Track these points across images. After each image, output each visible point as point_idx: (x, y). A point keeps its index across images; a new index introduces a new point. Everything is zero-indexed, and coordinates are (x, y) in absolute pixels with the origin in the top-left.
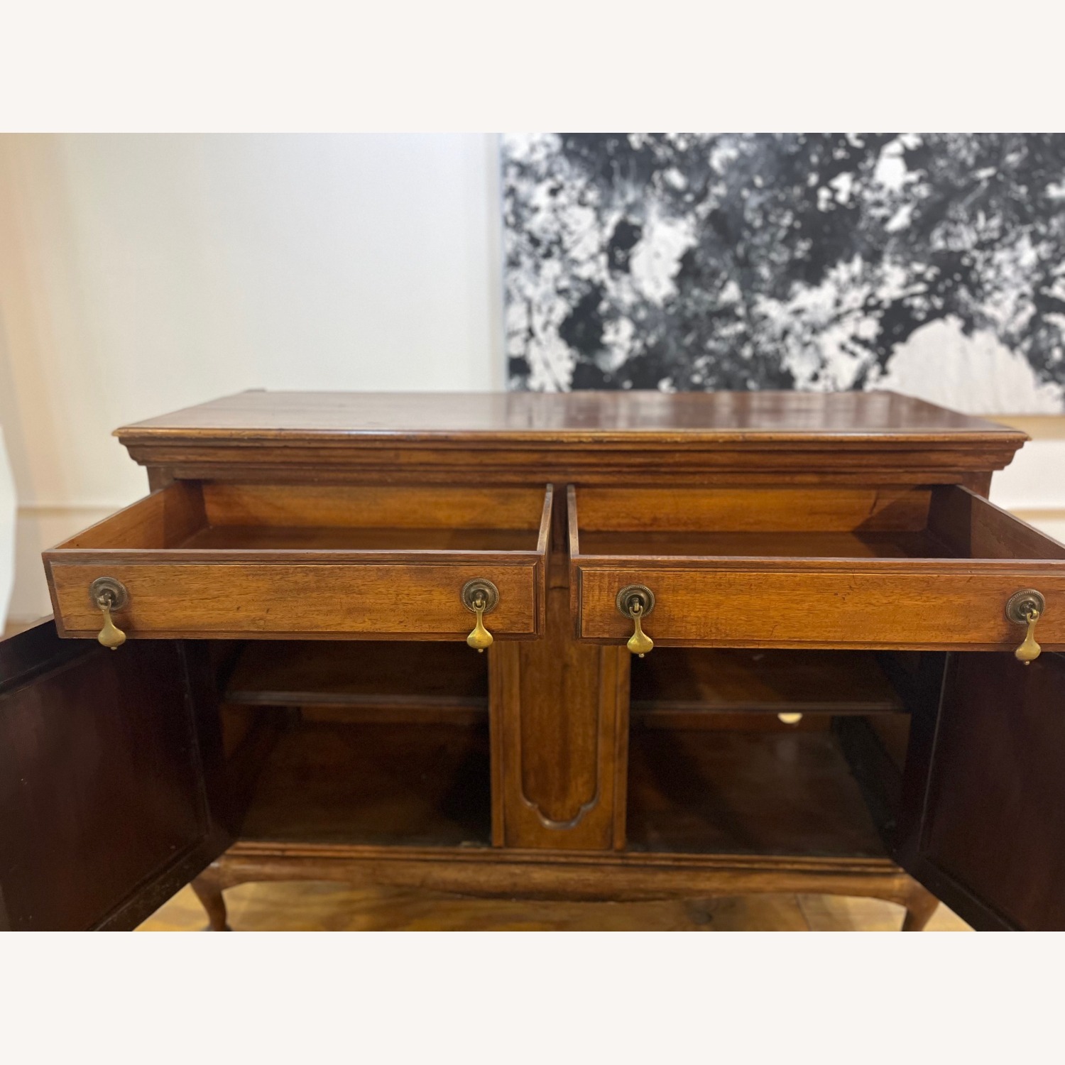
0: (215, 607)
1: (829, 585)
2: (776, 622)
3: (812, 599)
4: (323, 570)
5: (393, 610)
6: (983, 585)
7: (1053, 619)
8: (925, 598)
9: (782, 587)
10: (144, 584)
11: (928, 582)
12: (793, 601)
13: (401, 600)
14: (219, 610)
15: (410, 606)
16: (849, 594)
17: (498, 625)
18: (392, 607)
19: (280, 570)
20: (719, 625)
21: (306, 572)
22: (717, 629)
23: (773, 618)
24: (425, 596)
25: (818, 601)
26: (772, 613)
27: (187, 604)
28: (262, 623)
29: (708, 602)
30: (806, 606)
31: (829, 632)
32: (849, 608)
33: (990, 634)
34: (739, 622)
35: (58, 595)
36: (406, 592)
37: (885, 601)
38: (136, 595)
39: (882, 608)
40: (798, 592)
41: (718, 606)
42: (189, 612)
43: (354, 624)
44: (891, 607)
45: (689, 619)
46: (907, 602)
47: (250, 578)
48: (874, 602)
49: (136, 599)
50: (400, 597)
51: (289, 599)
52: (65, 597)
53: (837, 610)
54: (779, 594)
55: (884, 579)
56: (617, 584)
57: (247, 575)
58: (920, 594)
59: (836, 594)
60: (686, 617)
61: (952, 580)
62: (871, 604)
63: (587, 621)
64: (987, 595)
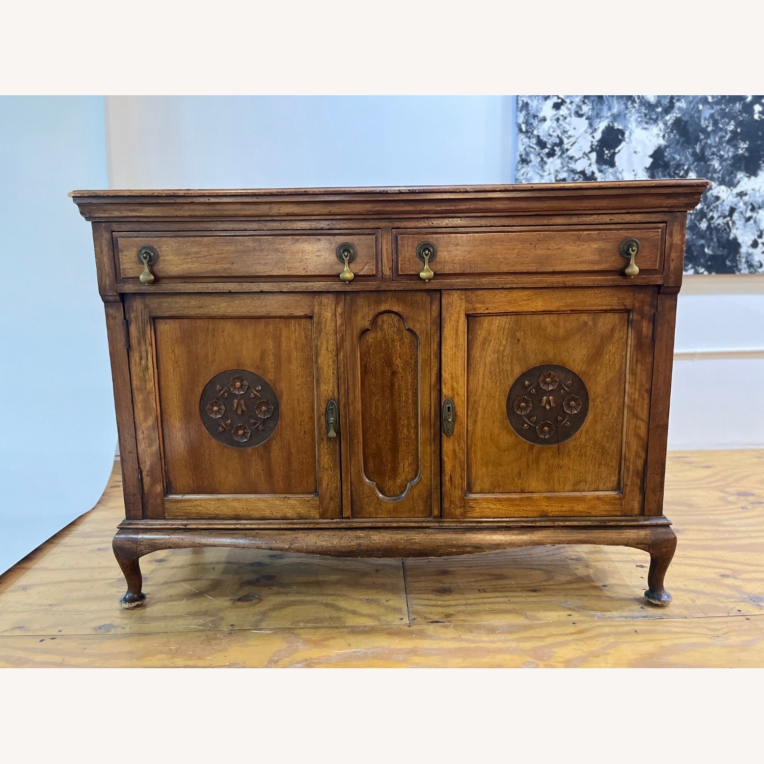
0: (204, 262)
1: (527, 240)
2: (500, 262)
3: (519, 247)
6: (606, 236)
7: (645, 254)
8: (577, 245)
9: (503, 241)
10: (167, 249)
11: (578, 236)
12: (509, 249)
14: (207, 264)
16: (538, 244)
17: (356, 271)
18: (299, 259)
21: (254, 241)
22: (470, 267)
23: (499, 259)
24: (317, 253)
25: (522, 249)
26: (498, 256)
27: (189, 260)
28: (229, 271)
30: (516, 251)
31: (529, 267)
32: (539, 252)
33: (614, 265)
34: (481, 262)
35: (120, 256)
37: (557, 248)
38: (162, 256)
39: (556, 251)
41: (470, 253)
42: (190, 266)
43: (279, 271)
44: (560, 251)
45: (455, 262)
46: (568, 247)
48: (551, 248)
49: (162, 258)
50: (304, 254)
51: (244, 256)
52: (124, 257)
53: (532, 253)
54: (502, 245)
55: (555, 235)
56: (416, 242)
57: (223, 243)
58: (575, 243)
59: (531, 244)
60: (454, 260)
61: (590, 234)
62: (550, 249)
63: (401, 265)
64: (609, 242)
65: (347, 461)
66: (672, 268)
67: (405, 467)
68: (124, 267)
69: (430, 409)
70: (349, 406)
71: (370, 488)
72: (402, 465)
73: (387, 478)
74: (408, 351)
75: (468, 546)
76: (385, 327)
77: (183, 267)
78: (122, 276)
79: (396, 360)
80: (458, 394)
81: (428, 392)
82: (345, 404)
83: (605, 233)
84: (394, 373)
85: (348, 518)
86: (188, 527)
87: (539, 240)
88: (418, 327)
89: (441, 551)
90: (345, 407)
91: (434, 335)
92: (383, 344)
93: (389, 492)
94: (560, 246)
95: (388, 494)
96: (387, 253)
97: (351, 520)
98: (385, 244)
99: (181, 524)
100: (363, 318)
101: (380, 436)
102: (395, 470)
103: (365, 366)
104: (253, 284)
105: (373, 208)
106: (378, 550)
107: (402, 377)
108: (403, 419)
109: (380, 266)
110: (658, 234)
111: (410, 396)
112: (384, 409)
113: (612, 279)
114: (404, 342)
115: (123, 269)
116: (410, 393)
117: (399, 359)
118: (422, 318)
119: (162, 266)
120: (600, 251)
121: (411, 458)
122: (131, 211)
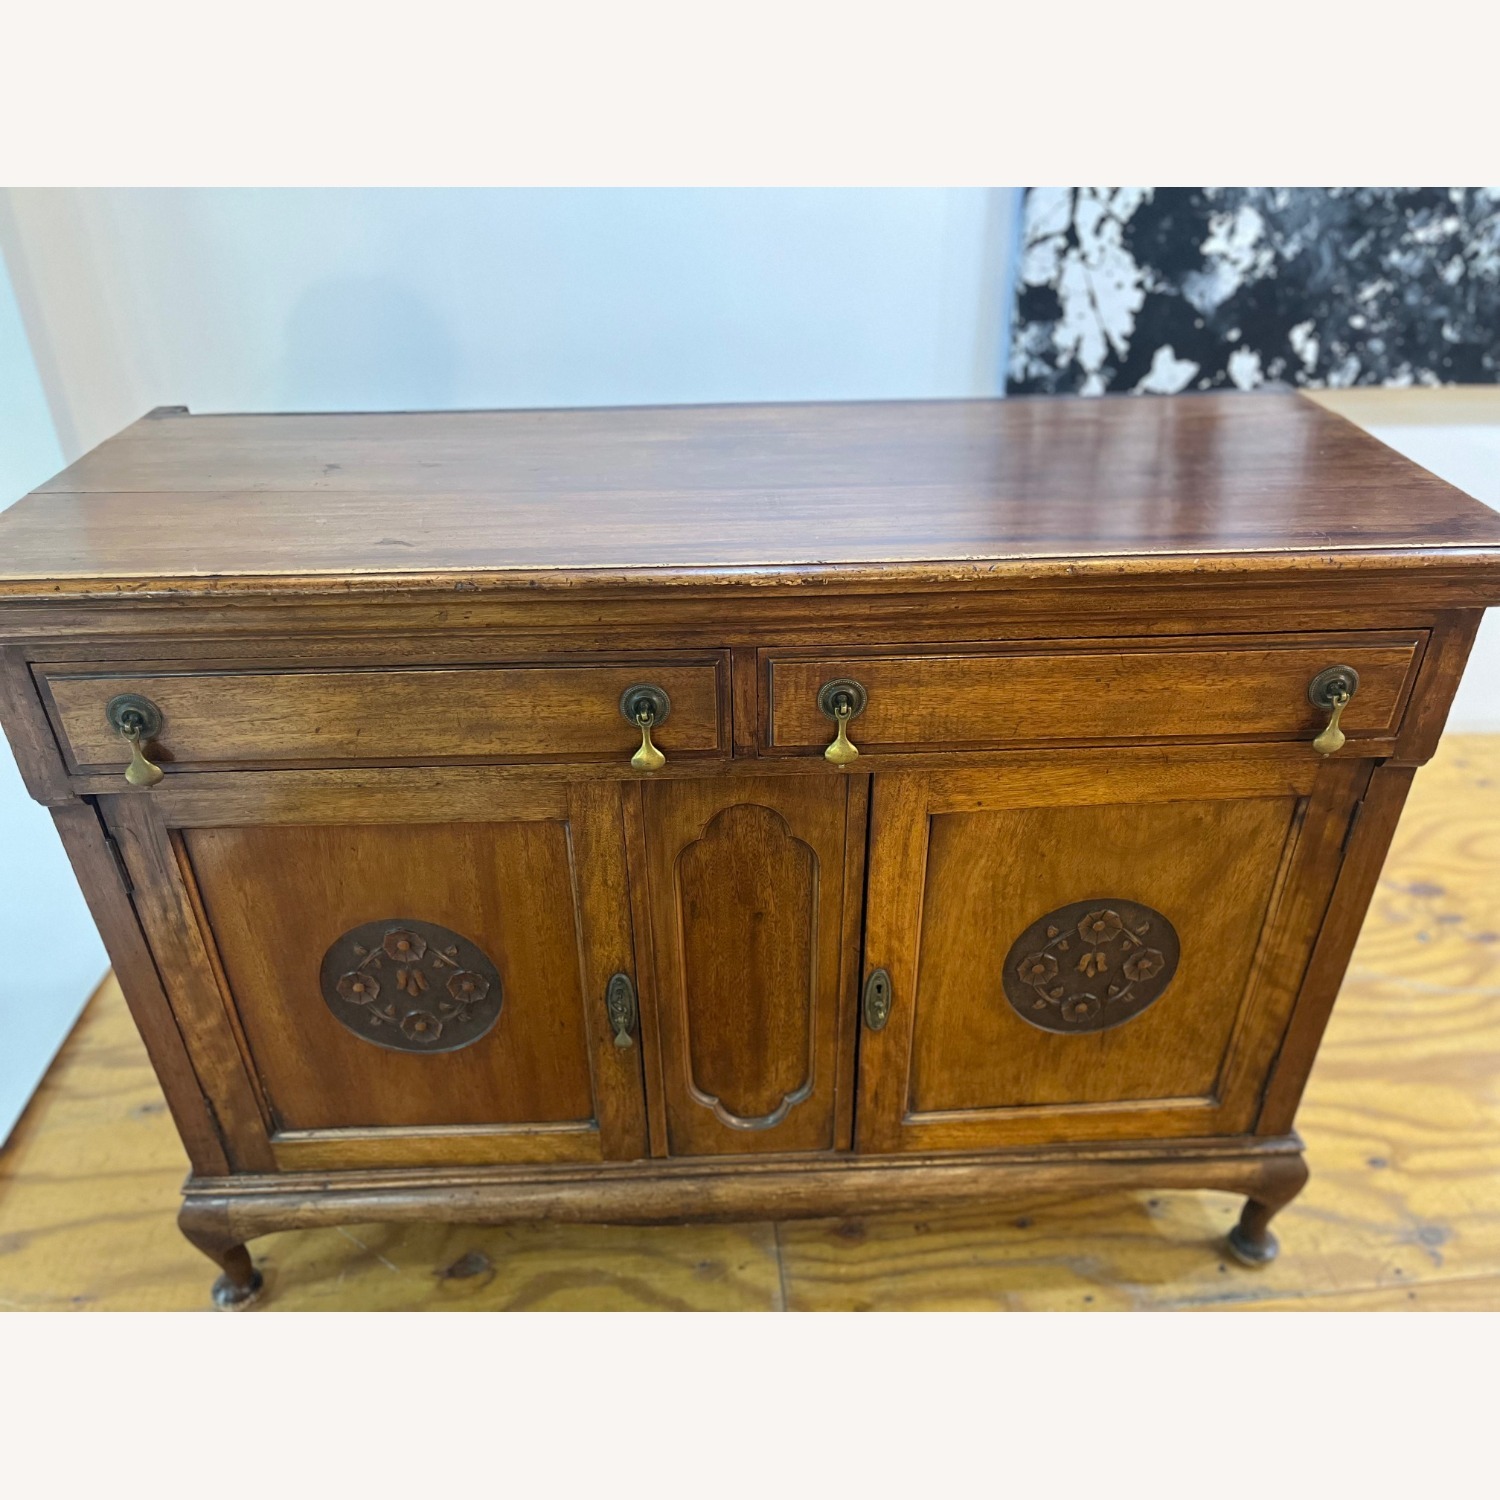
0: (286, 729)
1: (1089, 670)
2: (1021, 717)
3: (1067, 687)
4: (430, 676)
5: (527, 726)
6: (1283, 661)
7: (1367, 700)
8: (1209, 682)
9: (1030, 675)
10: (183, 702)
11: (1214, 662)
12: (1044, 691)
13: (539, 713)
14: (294, 733)
15: (551, 721)
16: (1114, 679)
18: (528, 722)
19: (372, 679)
20: (949, 725)
21: (407, 681)
22: (947, 730)
23: (1017, 712)
24: (573, 707)
25: (1076, 690)
26: (1017, 706)
27: (247, 726)
28: (352, 747)
29: (936, 696)
30: (1060, 695)
31: (1088, 727)
32: (1114, 696)
33: (1287, 721)
34: (974, 719)
35: (63, 721)
36: (546, 703)
37: (1159, 687)
38: (173, 717)
39: (1155, 695)
40: (1050, 680)
41: (948, 700)
42: (249, 738)
43: (478, 745)
44: (1167, 693)
45: (910, 719)
46: (1186, 687)
47: (331, 690)
48: (1145, 687)
49: (172, 722)
50: (538, 709)
51: (388, 716)
52: (74, 721)
53: (1099, 700)
54: (1026, 683)
55: (1160, 660)
56: (817, 678)
57: (327, 687)
58: (1205, 677)
59: (1098, 680)
60: (908, 716)
61: (1244, 657)
62: (1142, 691)
63: (780, 727)
64: (1286, 674)
65: (657, 1072)
66: (1421, 722)
67: (780, 1071)
68: (80, 742)
69: (838, 981)
70: (658, 981)
71: (707, 1111)
72: (773, 1069)
73: (741, 1091)
74: (791, 875)
75: (904, 1201)
76: (739, 830)
77: (231, 740)
78: (79, 762)
79: (762, 892)
80: (900, 960)
81: (834, 952)
82: (649, 979)
83: (1282, 655)
84: (758, 916)
85: (663, 1158)
86: (331, 1187)
87: (1118, 672)
88: (816, 833)
89: (849, 1211)
90: (649, 985)
91: (851, 852)
92: (734, 864)
93: (747, 1112)
94: (1166, 684)
95: (743, 1114)
96: (746, 701)
97: (668, 1162)
98: (739, 683)
99: (315, 1184)
100: (688, 819)
101: (727, 1024)
102: (757, 1077)
103: (693, 904)
104: (416, 771)
105: (710, 611)
106: (725, 1213)
107: (776, 923)
108: (776, 993)
109: (728, 728)
110: (1407, 656)
111: (795, 954)
112: (735, 978)
113: (1276, 747)
114: (781, 859)
115: (77, 747)
116: (794, 952)
117: (769, 890)
118: (827, 816)
119: (176, 740)
120: (1260, 694)
121: (792, 1059)
122: (68, 625)
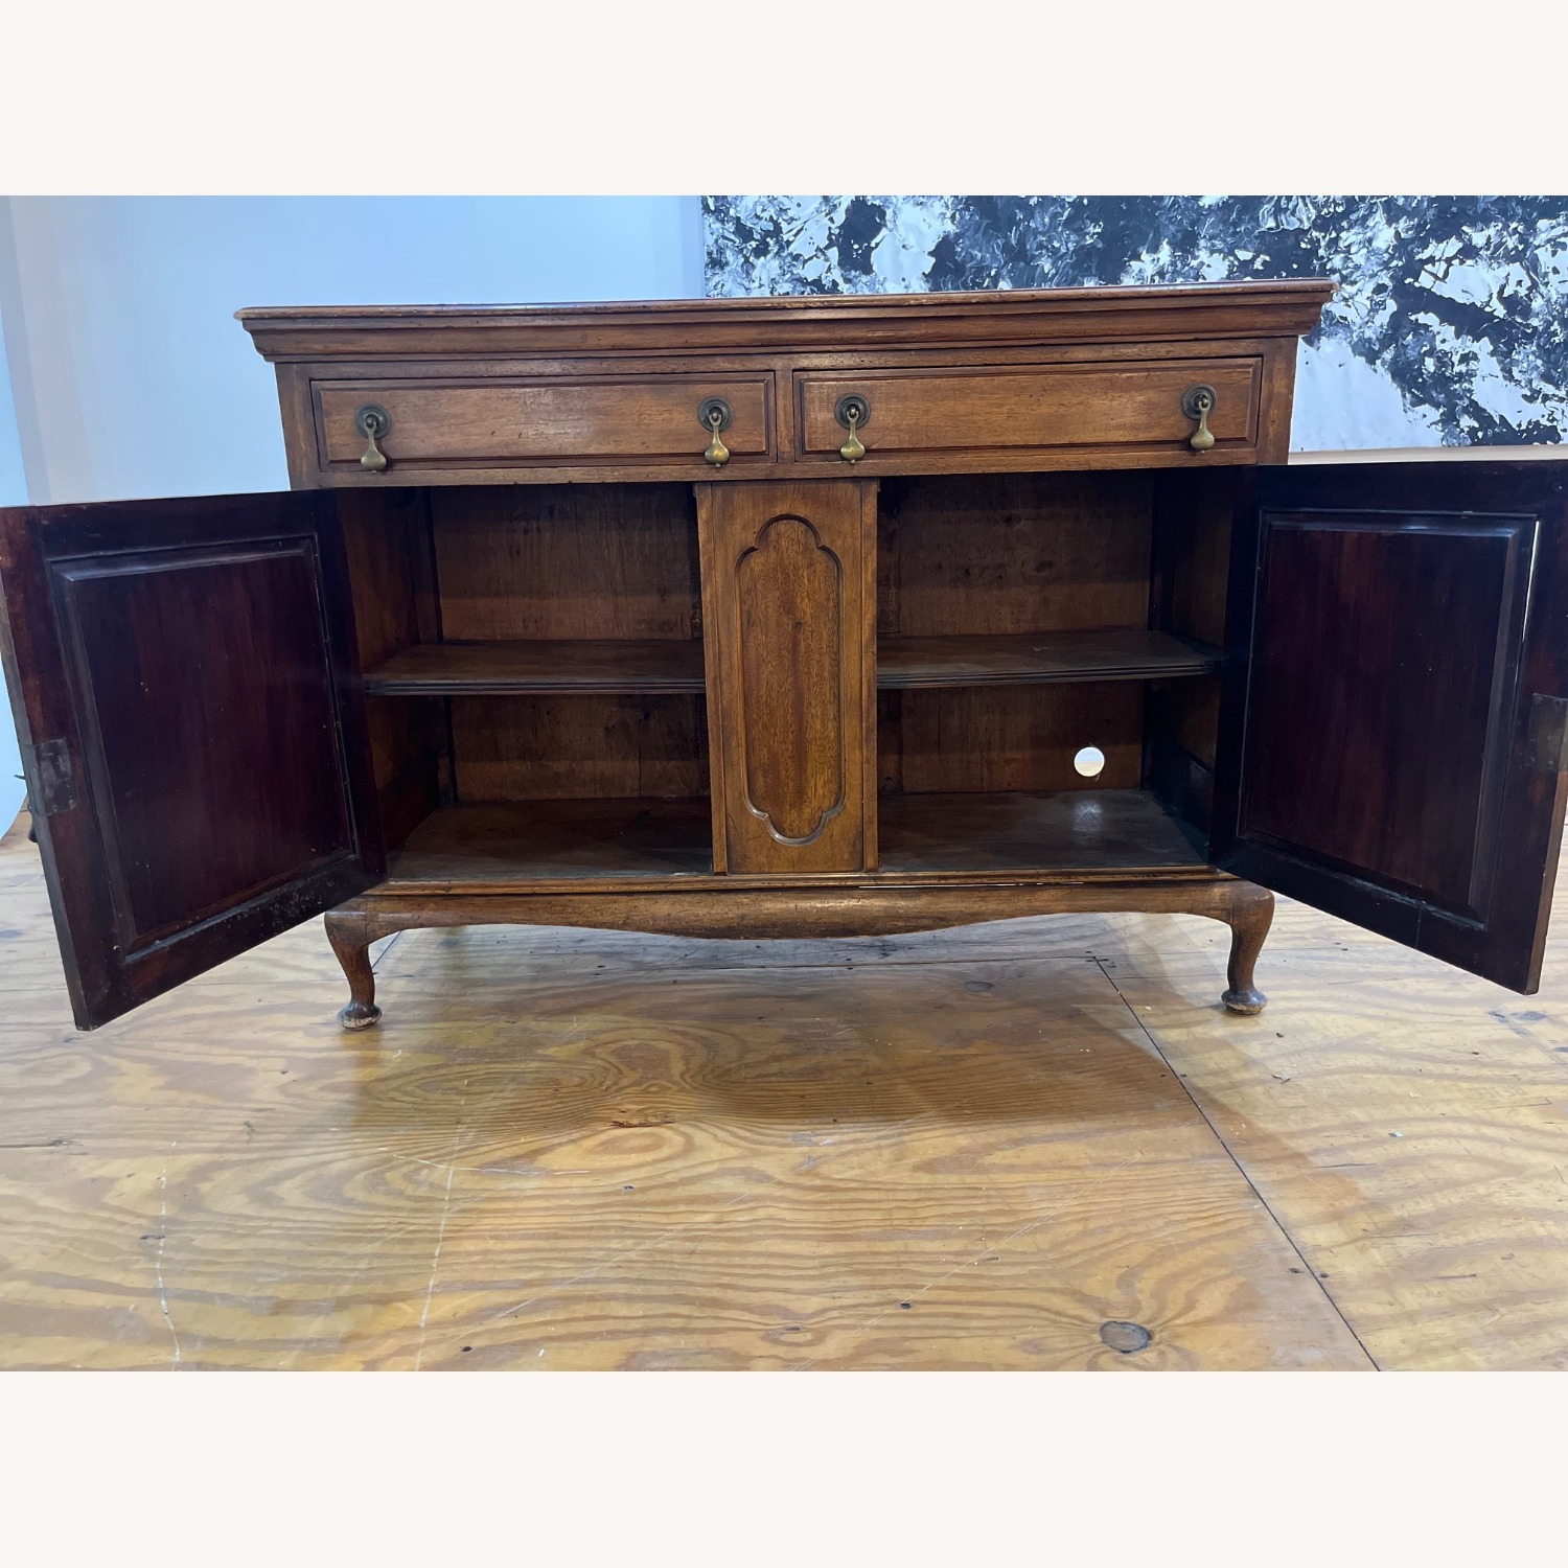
0: (472, 432)
1: (1024, 388)
3: (1010, 402)
4: (572, 393)
5: (634, 431)
6: (1160, 381)
7: (1225, 413)
8: (1110, 397)
9: (981, 393)
10: (406, 410)
11: (1111, 380)
12: (993, 406)
13: (643, 420)
14: (476, 434)
15: (651, 427)
16: (1042, 395)
17: (733, 444)
18: (635, 428)
20: (929, 434)
21: (557, 394)
22: (928, 437)
23: (976, 423)
24: (666, 415)
25: (1016, 404)
26: (975, 418)
27: (445, 429)
28: (515, 446)
29: (917, 409)
30: (1005, 409)
31: (1028, 435)
32: (1044, 410)
33: (1173, 431)
34: (947, 429)
35: (325, 424)
36: (648, 412)
37: (1075, 402)
38: (398, 422)
39: (1073, 408)
40: (997, 396)
41: (926, 412)
42: (446, 439)
43: (600, 447)
44: (1081, 407)
45: (901, 427)
46: (1095, 402)
47: (503, 402)
48: (1065, 402)
49: (398, 426)
50: (642, 417)
51: (540, 422)
52: (332, 425)
53: (1034, 412)
54: (981, 398)
55: (1072, 379)
56: (835, 394)
57: (502, 399)
58: (1106, 393)
59: (1031, 396)
60: (899, 425)
61: (1132, 377)
62: (1063, 405)
63: (809, 434)
64: (1165, 391)
65: (720, 778)
66: (1271, 434)
67: (819, 787)
68: (334, 441)
69: (861, 686)
70: (721, 683)
71: (759, 823)
72: (812, 784)
73: (788, 807)
74: (822, 587)
75: (924, 917)
76: (783, 544)
77: (434, 441)
78: (330, 458)
79: (801, 603)
81: (857, 657)
82: (715, 678)
83: (1158, 376)
84: (798, 625)
85: (724, 874)
86: (451, 892)
87: (1044, 390)
88: (839, 543)
89: (879, 926)
90: (715, 685)
91: (866, 558)
92: (779, 575)
93: (791, 830)
94: (1080, 399)
95: (789, 833)
96: (785, 414)
97: (727, 878)
98: (781, 398)
99: (438, 888)
100: (745, 527)
101: (775, 734)
102: (801, 792)
103: (749, 612)
104: (555, 470)
105: (761, 334)
106: (774, 925)
107: (812, 632)
108: (813, 704)
109: (773, 435)
110: (1248, 376)
111: (827, 664)
112: (781, 687)
114: (815, 571)
115: (331, 445)
116: (826, 660)
117: (806, 600)
118: (846, 527)
119: (397, 441)
120: (1149, 407)
121: (827, 773)
122: (343, 343)
